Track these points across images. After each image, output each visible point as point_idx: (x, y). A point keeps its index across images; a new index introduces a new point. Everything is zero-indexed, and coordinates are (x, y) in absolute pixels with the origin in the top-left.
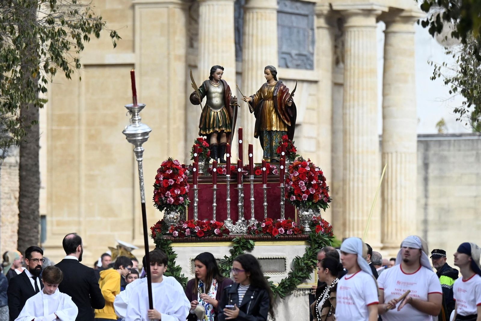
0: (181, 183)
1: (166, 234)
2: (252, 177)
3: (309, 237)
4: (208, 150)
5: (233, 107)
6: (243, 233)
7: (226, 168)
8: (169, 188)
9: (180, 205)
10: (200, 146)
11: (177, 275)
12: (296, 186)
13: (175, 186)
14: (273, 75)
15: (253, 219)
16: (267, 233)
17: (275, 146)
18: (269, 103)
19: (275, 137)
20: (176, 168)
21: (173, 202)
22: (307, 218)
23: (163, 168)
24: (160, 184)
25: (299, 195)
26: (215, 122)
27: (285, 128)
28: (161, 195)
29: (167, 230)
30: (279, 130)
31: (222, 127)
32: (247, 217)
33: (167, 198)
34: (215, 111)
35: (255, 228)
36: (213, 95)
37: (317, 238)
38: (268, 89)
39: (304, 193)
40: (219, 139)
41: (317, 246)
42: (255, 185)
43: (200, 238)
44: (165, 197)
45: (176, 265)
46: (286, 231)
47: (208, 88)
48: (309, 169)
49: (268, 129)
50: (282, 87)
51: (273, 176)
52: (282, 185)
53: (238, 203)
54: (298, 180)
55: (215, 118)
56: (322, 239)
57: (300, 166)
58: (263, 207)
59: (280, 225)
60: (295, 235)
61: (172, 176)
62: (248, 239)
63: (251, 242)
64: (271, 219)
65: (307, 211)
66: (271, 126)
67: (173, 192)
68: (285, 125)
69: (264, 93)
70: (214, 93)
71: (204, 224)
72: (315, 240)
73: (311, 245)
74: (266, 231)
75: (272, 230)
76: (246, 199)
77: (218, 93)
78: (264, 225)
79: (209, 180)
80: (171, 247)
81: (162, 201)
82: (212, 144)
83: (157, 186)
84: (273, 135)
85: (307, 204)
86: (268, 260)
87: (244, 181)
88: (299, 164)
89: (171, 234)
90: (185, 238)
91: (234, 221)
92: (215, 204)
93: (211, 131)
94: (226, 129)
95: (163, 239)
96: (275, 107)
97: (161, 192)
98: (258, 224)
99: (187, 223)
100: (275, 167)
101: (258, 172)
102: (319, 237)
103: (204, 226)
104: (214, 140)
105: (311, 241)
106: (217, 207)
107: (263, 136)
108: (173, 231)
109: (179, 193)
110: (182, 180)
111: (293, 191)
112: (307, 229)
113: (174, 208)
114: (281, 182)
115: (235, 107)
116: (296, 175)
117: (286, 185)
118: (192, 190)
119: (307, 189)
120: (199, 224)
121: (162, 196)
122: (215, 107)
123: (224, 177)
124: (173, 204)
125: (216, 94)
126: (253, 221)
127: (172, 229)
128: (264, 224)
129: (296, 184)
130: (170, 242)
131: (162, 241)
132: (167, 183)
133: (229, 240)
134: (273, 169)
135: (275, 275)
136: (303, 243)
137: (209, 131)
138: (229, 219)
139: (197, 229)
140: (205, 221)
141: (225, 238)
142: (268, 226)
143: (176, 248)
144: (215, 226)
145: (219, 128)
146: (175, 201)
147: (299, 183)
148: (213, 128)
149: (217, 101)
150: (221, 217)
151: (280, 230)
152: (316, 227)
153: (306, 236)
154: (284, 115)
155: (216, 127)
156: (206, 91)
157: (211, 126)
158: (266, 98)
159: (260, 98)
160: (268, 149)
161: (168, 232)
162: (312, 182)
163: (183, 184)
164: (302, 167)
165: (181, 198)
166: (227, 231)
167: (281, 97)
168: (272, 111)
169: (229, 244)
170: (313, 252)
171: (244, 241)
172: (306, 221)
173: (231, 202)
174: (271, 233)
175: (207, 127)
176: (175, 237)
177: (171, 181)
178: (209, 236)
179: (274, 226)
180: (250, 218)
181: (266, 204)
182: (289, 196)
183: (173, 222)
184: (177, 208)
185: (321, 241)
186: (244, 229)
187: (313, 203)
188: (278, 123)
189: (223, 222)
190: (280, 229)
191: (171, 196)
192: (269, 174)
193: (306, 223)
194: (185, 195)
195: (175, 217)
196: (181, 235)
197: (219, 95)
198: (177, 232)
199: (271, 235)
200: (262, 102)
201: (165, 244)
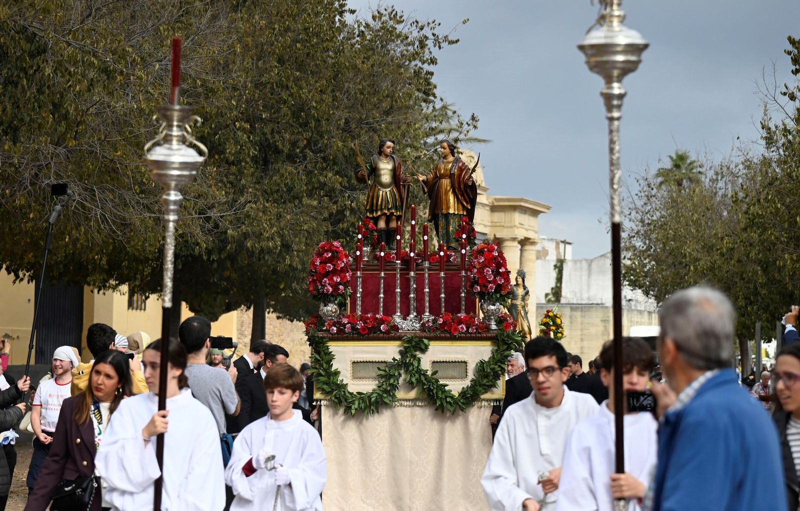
0: (342, 268)
1: (322, 331)
2: (427, 264)
3: (497, 336)
4: (375, 234)
5: (404, 186)
6: (416, 330)
7: (396, 254)
8: (327, 274)
9: (339, 295)
10: (366, 229)
11: (335, 381)
12: (481, 275)
13: (335, 272)
14: (450, 149)
15: (427, 314)
16: (445, 330)
17: (452, 231)
18: (446, 182)
19: (452, 221)
20: (336, 251)
21: (331, 291)
22: (493, 313)
23: (321, 250)
24: (315, 269)
25: (485, 285)
26: (384, 203)
27: (463, 210)
28: (316, 283)
29: (324, 326)
30: (456, 213)
31: (391, 209)
32: (420, 312)
33: (324, 286)
34: (384, 190)
35: (431, 324)
36: (382, 172)
37: (506, 337)
38: (445, 166)
39: (490, 282)
40: (387, 222)
41: (505, 347)
42: (429, 275)
43: (363, 336)
44: (322, 285)
45: (333, 369)
46: (468, 328)
47: (376, 164)
48: (497, 254)
49: (444, 211)
50: (460, 164)
51: (452, 264)
52: (463, 273)
53: (409, 294)
54: (484, 267)
55: (384, 198)
56: (512, 339)
57: (486, 250)
58: (440, 299)
59: (460, 322)
60: (479, 333)
61: (330, 260)
62: (422, 337)
63: (426, 341)
64: (450, 314)
65: (494, 305)
66: (448, 208)
67: (332, 279)
68: (464, 208)
69: (440, 170)
70: (383, 169)
71: (368, 318)
72: (503, 340)
73: (498, 347)
74: (444, 328)
75: (451, 327)
76: (419, 291)
77: (388, 169)
78: (441, 321)
79: (376, 267)
80: (328, 346)
81: (318, 290)
82: (381, 229)
83: (313, 272)
84: (450, 218)
85: (494, 296)
86: (445, 363)
87: (417, 270)
88: (485, 248)
89: (328, 331)
90: (345, 335)
91: (405, 315)
92: (382, 295)
93: (379, 213)
94: (396, 212)
95: (318, 337)
96: (453, 186)
97: (316, 280)
98: (434, 319)
99: (348, 317)
100: (453, 254)
101: (433, 259)
102: (508, 336)
103: (368, 321)
104: (382, 224)
105: (498, 340)
106: (384, 299)
107: (439, 220)
108: (331, 326)
109: (339, 280)
110: (343, 265)
111: (478, 281)
112: (494, 327)
113: (332, 299)
114: (462, 270)
115: (406, 187)
116: (481, 261)
117: (469, 273)
118: (354, 278)
119: (495, 278)
120: (363, 318)
121: (319, 284)
122: (384, 186)
123: (394, 264)
124: (332, 295)
125: (385, 171)
126: (427, 316)
127: (329, 324)
128: (441, 319)
129: (481, 271)
130: (327, 340)
131: (317, 339)
132: (324, 268)
133: (399, 338)
134: (451, 256)
135: (454, 382)
136: (489, 343)
137: (377, 213)
138: (399, 314)
139: (360, 325)
140: (369, 315)
141: (394, 337)
142: (446, 322)
143: (334, 347)
144: (382, 321)
145: (389, 209)
146: (334, 290)
147: (485, 271)
148: (381, 210)
149: (386, 178)
150: (389, 311)
151: (461, 328)
152: (504, 325)
153: (492, 335)
154: (462, 195)
155: (385, 208)
156: (374, 166)
157: (379, 208)
158: (443, 176)
159: (436, 176)
160: (444, 234)
161: (325, 328)
162: (500, 270)
163: (344, 270)
164: (488, 251)
165: (341, 287)
166: (396, 328)
167: (460, 175)
168: (449, 190)
169: (398, 343)
170: (501, 355)
171: (417, 339)
172: (492, 317)
173: (401, 293)
174: (450, 330)
175: (374, 208)
176: (332, 334)
177: (330, 266)
178: (374, 333)
179: (454, 322)
180: (424, 312)
181: (443, 295)
182: (472, 287)
183: (331, 316)
184: (336, 300)
185: (510, 342)
186: (417, 326)
187: (501, 296)
188: (456, 205)
189: (392, 317)
190: (461, 326)
191: (329, 284)
192: (446, 262)
193: (492, 319)
194: (346, 284)
195: (334, 310)
196: (340, 331)
197: (388, 172)
198: (335, 329)
199: (450, 333)
200: (437, 181)
201: (321, 343)
